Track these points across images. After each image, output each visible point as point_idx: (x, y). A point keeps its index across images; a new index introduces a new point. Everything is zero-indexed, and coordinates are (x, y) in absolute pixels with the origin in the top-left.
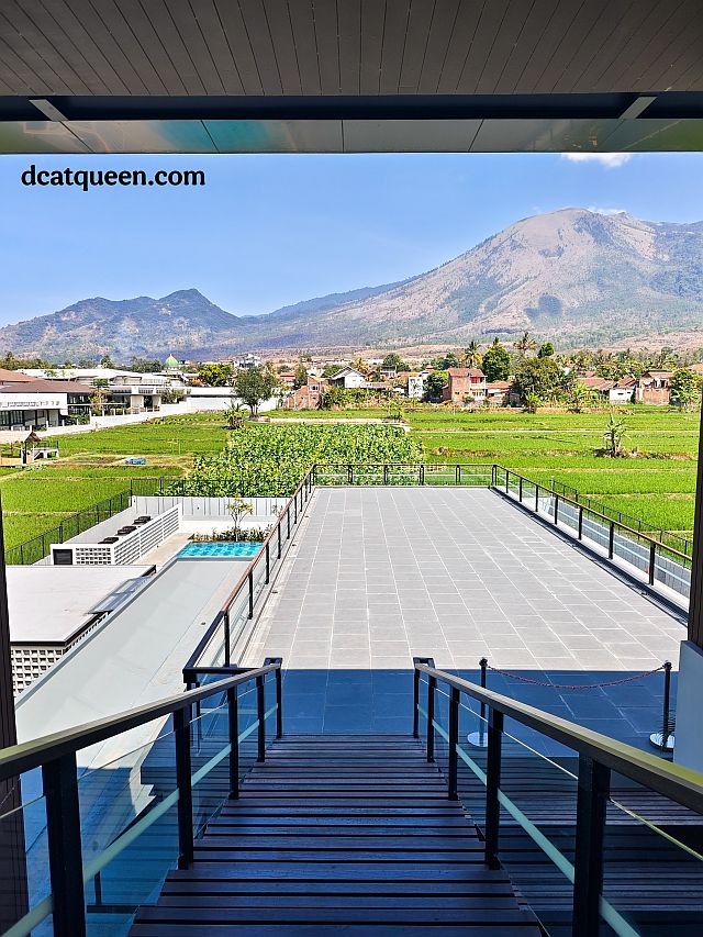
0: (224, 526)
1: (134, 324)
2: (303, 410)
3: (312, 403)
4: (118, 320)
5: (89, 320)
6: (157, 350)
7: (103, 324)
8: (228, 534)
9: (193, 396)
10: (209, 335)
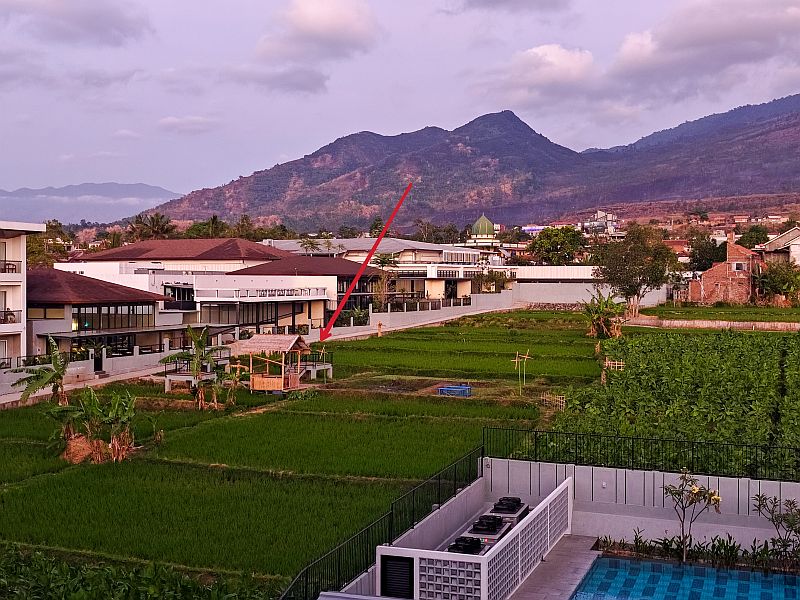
0: (658, 529)
1: (415, 169)
2: (719, 305)
3: (737, 294)
4: (392, 163)
5: (351, 166)
6: (448, 208)
7: (369, 171)
8: (666, 545)
9: (521, 281)
10: (529, 182)
